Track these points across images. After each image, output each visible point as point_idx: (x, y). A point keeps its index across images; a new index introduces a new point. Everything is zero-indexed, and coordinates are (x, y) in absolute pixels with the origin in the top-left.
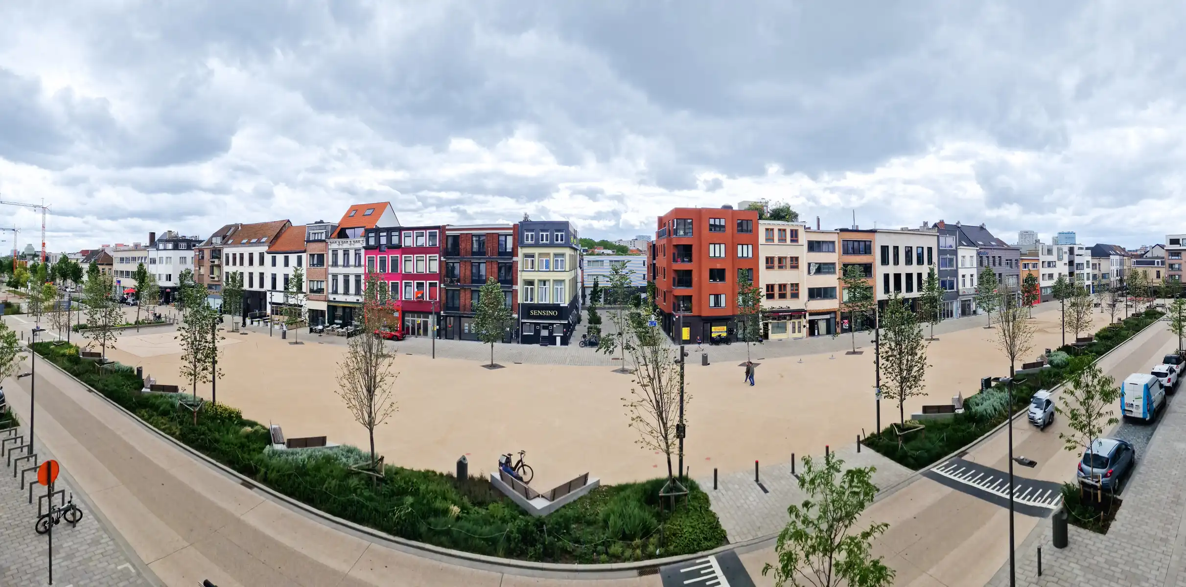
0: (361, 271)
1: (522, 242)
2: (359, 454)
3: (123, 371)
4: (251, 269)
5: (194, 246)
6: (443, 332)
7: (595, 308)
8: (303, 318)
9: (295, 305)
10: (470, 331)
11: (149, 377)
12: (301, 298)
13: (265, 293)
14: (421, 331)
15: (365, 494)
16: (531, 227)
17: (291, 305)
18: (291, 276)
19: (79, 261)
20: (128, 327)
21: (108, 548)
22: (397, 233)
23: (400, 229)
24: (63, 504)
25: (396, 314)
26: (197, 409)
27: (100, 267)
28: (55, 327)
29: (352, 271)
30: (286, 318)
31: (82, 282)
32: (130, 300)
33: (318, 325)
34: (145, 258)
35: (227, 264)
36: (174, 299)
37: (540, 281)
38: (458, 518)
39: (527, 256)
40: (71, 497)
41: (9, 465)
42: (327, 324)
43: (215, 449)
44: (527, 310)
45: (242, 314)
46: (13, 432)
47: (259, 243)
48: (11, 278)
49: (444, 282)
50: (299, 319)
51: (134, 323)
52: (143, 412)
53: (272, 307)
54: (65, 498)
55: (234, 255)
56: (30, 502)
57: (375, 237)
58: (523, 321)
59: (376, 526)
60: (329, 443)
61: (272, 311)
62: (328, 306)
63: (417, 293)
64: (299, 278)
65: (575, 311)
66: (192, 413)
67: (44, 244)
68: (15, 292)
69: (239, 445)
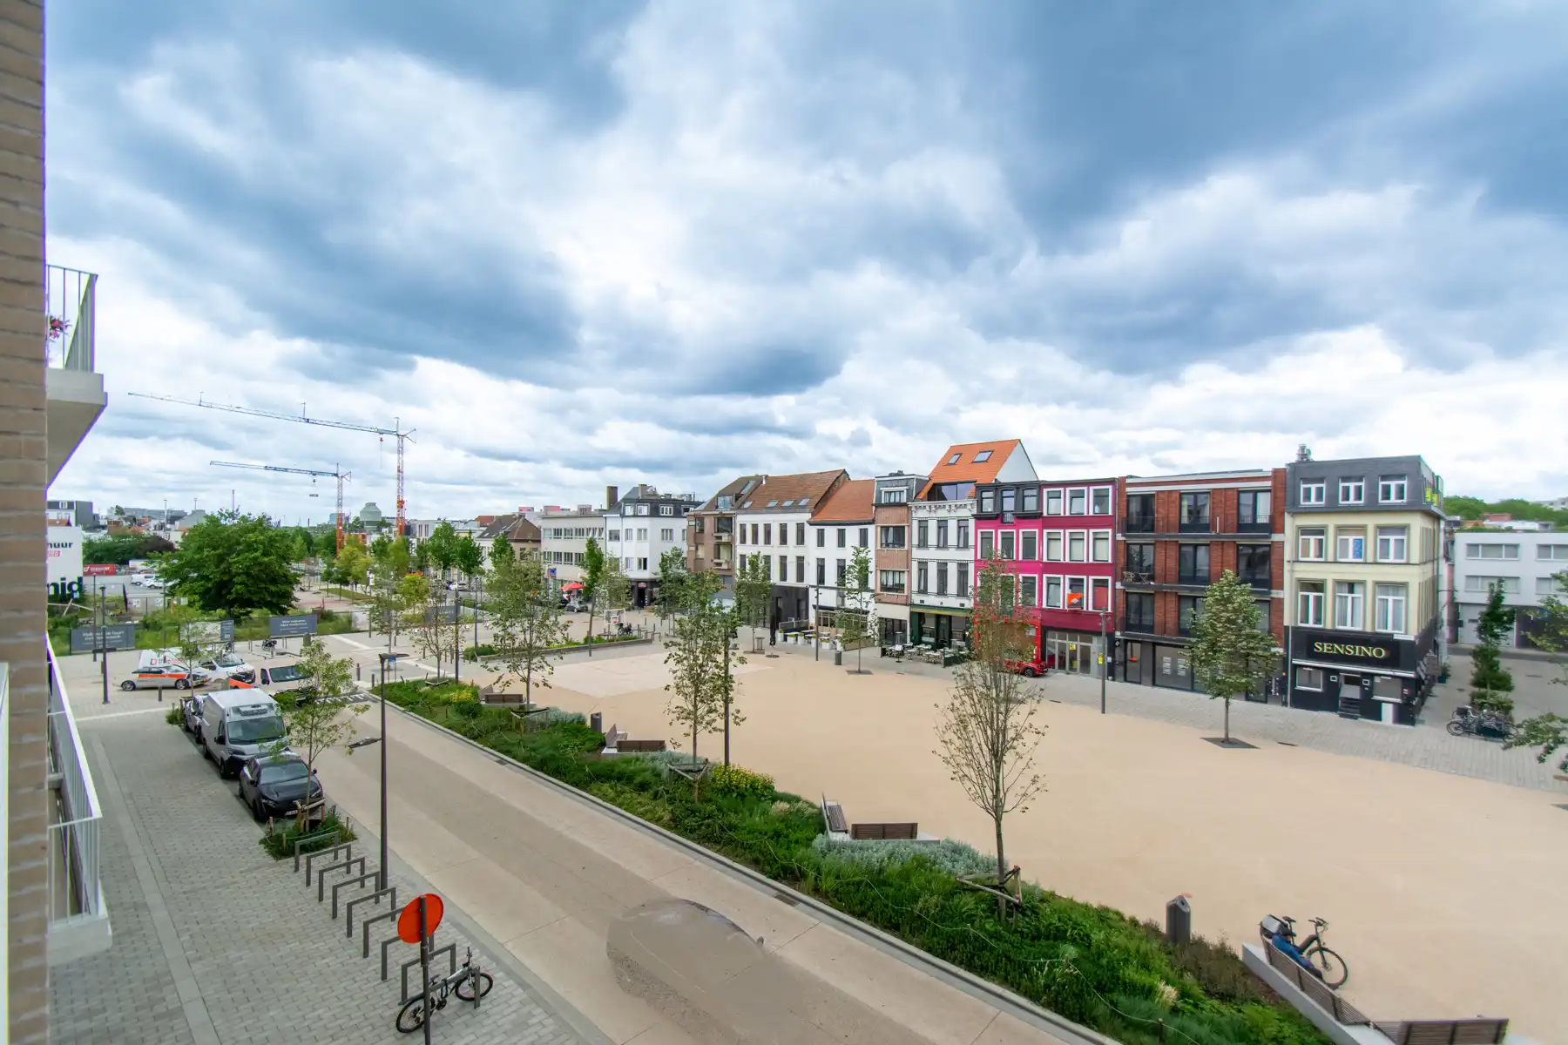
0: (968, 555)
1: (1295, 502)
2: (973, 856)
3: (564, 724)
4: (783, 551)
5: (687, 510)
6: (1120, 669)
7: (1497, 653)
8: (869, 632)
9: (857, 611)
10: (1175, 671)
11: (614, 729)
12: (867, 599)
13: (806, 591)
14: (1077, 664)
15: (987, 926)
16: (1319, 474)
17: (849, 611)
18: (848, 563)
19: (474, 536)
20: (572, 648)
21: (545, 1031)
22: (1034, 492)
23: (1040, 485)
24: (453, 971)
25: (1032, 633)
26: (698, 777)
27: (516, 547)
28: (428, 653)
29: (953, 555)
30: (841, 632)
31: (482, 573)
32: (574, 603)
33: (894, 644)
34: (601, 530)
35: (743, 541)
36: (652, 600)
37: (1339, 583)
38: (1175, 1011)
39: (1306, 531)
40: (470, 955)
41: (334, 915)
42: (909, 644)
43: (731, 841)
44: (1307, 641)
45: (768, 625)
46: (342, 854)
47: (795, 508)
48: (331, 565)
49: (1122, 579)
50: (864, 634)
51: (582, 641)
52: (606, 787)
53: (817, 613)
54: (457, 959)
55: (755, 527)
56: (384, 977)
57: (995, 498)
58: (1296, 662)
59: (1006, 981)
60: (922, 835)
61: (818, 619)
62: (912, 614)
63: (1071, 597)
64: (863, 566)
65: (1431, 653)
66: (690, 786)
67: (401, 504)
68: (340, 592)
69: (770, 834)
